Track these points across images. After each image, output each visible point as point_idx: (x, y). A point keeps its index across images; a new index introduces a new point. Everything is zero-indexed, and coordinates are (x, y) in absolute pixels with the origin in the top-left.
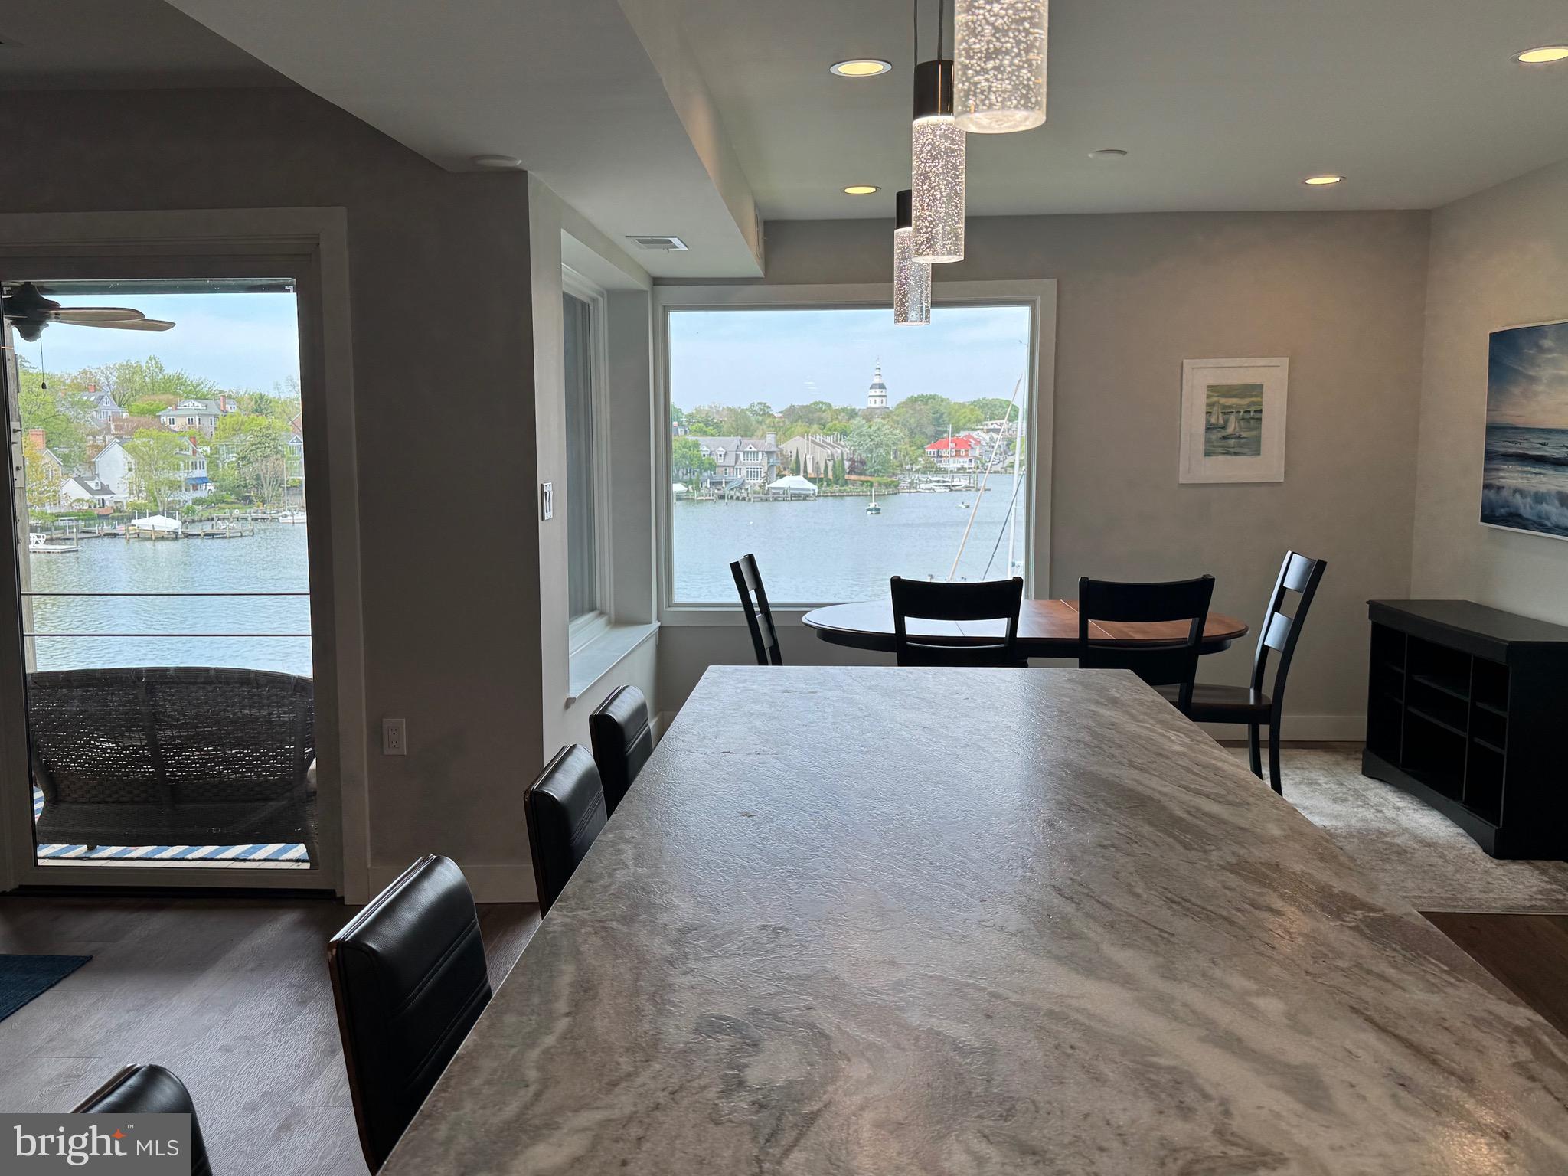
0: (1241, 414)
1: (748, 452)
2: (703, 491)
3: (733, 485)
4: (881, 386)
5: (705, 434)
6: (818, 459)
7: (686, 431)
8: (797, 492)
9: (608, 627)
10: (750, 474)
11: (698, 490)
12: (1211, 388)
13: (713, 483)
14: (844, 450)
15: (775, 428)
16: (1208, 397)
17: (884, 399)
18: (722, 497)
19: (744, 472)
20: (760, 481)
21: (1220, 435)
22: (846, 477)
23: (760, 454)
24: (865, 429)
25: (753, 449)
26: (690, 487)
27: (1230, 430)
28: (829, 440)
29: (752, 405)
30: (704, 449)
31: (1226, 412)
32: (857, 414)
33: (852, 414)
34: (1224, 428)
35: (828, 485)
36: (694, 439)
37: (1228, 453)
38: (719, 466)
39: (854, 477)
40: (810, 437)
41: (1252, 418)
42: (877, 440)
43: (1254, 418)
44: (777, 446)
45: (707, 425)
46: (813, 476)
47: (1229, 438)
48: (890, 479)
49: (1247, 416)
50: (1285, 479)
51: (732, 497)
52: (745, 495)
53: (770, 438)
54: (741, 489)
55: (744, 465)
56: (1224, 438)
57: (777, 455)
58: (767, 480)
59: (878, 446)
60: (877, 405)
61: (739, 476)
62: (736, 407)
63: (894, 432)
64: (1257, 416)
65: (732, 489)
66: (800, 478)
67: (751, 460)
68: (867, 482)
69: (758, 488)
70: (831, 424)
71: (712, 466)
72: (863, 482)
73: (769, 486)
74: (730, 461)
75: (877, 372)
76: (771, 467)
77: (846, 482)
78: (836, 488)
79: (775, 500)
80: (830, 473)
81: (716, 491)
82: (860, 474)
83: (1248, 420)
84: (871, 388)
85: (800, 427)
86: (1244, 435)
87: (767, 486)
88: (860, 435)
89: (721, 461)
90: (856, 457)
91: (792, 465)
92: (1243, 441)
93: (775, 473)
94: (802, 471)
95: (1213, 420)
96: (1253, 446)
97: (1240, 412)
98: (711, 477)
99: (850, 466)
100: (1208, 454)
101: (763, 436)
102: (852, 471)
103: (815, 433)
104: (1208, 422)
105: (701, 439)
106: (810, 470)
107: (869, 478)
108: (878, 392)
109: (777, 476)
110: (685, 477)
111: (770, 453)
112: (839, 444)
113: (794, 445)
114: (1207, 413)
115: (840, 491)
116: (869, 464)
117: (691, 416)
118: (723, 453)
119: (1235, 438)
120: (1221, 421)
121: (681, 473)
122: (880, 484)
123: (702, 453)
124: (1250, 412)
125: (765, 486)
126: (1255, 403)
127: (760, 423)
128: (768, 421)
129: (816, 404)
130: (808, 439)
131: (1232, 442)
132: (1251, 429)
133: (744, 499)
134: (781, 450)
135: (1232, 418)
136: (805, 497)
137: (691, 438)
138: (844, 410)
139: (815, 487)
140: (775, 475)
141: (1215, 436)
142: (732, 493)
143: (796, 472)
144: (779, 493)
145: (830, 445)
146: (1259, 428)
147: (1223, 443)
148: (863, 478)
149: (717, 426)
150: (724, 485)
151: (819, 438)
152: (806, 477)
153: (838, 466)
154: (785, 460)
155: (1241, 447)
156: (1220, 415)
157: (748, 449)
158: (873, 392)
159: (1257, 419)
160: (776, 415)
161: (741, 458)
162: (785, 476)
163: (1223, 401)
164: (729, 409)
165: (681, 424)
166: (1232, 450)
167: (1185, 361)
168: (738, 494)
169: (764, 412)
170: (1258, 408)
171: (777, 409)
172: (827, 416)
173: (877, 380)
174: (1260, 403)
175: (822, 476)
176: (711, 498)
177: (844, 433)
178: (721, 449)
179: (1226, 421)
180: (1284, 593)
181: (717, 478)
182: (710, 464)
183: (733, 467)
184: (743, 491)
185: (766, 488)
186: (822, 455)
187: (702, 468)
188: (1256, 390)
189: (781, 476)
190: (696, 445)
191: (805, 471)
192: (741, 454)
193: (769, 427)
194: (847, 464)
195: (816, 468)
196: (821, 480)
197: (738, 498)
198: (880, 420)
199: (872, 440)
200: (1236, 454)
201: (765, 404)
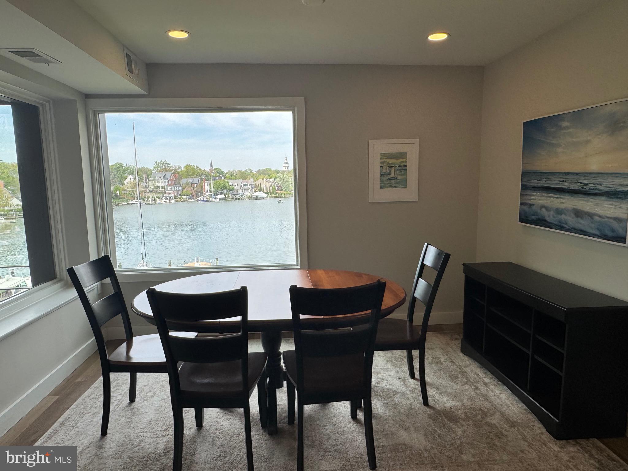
0: (397, 167)
1: (245, 184)
2: (230, 197)
3: (240, 195)
4: (287, 163)
5: (231, 179)
6: (267, 186)
7: (224, 178)
8: (261, 197)
9: (62, 289)
10: (245, 191)
11: (229, 197)
12: (383, 155)
13: (234, 195)
14: (276, 183)
15: (254, 176)
16: (381, 159)
17: (288, 167)
18: (237, 199)
19: (244, 190)
20: (249, 193)
21: (387, 178)
22: (276, 192)
23: (249, 185)
24: (282, 177)
25: (246, 183)
26: (226, 196)
27: (392, 175)
28: (270, 180)
29: (247, 169)
30: (230, 184)
31: (390, 166)
32: (280, 172)
33: (278, 172)
34: (389, 174)
35: (271, 194)
36: (227, 180)
37: (392, 187)
38: (235, 189)
39: (279, 192)
40: (265, 179)
41: (402, 169)
42: (286, 180)
43: (403, 169)
44: (254, 182)
45: (231, 176)
46: (266, 192)
47: (392, 179)
48: (290, 192)
49: (400, 168)
50: (418, 200)
51: (240, 199)
52: (244, 198)
53: (252, 180)
54: (243, 196)
55: (243, 188)
56: (390, 179)
57: (254, 185)
58: (251, 193)
59: (286, 182)
60: (286, 169)
61: (242, 192)
62: (241, 170)
63: (291, 177)
64: (405, 168)
65: (240, 196)
66: (262, 192)
67: (245, 187)
68: (283, 193)
69: (248, 196)
70: (271, 175)
71: (233, 189)
72: (282, 193)
73: (252, 195)
74: (239, 187)
75: (286, 159)
76: (252, 189)
77: (276, 193)
78: (273, 195)
79: (254, 199)
80: (271, 191)
81: (235, 197)
82: (281, 191)
83: (400, 170)
84: (284, 164)
85: (262, 176)
86: (399, 178)
87: (251, 195)
88: (280, 178)
89: (236, 188)
90: (279, 185)
91: (259, 188)
92: (398, 181)
93: (254, 191)
94: (262, 191)
95: (384, 171)
96: (403, 184)
97: (396, 166)
98: (233, 193)
99: (278, 188)
100: (382, 187)
101: (250, 179)
102: (278, 190)
103: (266, 178)
104: (381, 171)
105: (229, 181)
106: (265, 189)
107: (284, 192)
108: (286, 165)
109: (254, 192)
110: (224, 193)
111: (252, 185)
112: (274, 182)
113: (259, 182)
114: (381, 167)
115: (274, 196)
116: (283, 188)
117: (226, 173)
118: (237, 185)
119: (395, 179)
120: (388, 171)
121: (223, 192)
122: (287, 194)
123: (230, 185)
124: (401, 166)
125: (250, 195)
126: (403, 162)
127: (248, 175)
128: (252, 174)
129: (266, 169)
130: (264, 180)
131: (393, 181)
132: (402, 175)
133: (244, 199)
134: (255, 184)
135: (393, 169)
136: (263, 198)
137: (226, 180)
138: (275, 171)
139: (266, 195)
140: (253, 192)
141: (385, 178)
142: (240, 197)
143: (260, 190)
144: (255, 197)
145: (271, 182)
146: (405, 174)
147: (389, 182)
148: (282, 192)
149: (235, 176)
150: (237, 195)
151: (267, 180)
152: (263, 192)
153: (274, 189)
154: (257, 187)
155: (398, 184)
156: (387, 168)
157: (244, 183)
158: (284, 165)
159: (405, 170)
160: (254, 173)
161: (243, 186)
162: (257, 192)
163: (388, 161)
164: (239, 171)
165: (223, 176)
166: (393, 185)
167: (370, 141)
168: (242, 198)
169: (251, 171)
170: (406, 164)
171: (254, 171)
172: (270, 172)
173: (286, 161)
174: (406, 162)
175: (269, 191)
176: (233, 199)
177: (276, 178)
178: (236, 183)
179: (390, 171)
180: (424, 267)
181: (235, 193)
182: (232, 188)
183: (240, 189)
184: (243, 197)
185: (251, 196)
186: (268, 185)
187: (230, 190)
188: (403, 155)
189: (255, 192)
190: (228, 182)
191: (263, 190)
192: (243, 185)
193: (252, 176)
194: (276, 188)
195: (267, 189)
196: (268, 193)
197: (242, 199)
198: (287, 174)
199: (284, 180)
200: (395, 187)
201: (250, 169)
